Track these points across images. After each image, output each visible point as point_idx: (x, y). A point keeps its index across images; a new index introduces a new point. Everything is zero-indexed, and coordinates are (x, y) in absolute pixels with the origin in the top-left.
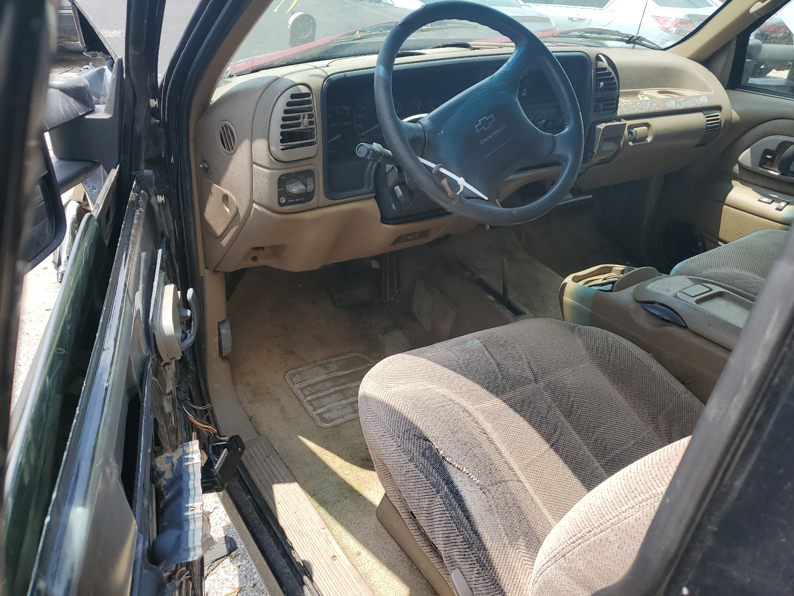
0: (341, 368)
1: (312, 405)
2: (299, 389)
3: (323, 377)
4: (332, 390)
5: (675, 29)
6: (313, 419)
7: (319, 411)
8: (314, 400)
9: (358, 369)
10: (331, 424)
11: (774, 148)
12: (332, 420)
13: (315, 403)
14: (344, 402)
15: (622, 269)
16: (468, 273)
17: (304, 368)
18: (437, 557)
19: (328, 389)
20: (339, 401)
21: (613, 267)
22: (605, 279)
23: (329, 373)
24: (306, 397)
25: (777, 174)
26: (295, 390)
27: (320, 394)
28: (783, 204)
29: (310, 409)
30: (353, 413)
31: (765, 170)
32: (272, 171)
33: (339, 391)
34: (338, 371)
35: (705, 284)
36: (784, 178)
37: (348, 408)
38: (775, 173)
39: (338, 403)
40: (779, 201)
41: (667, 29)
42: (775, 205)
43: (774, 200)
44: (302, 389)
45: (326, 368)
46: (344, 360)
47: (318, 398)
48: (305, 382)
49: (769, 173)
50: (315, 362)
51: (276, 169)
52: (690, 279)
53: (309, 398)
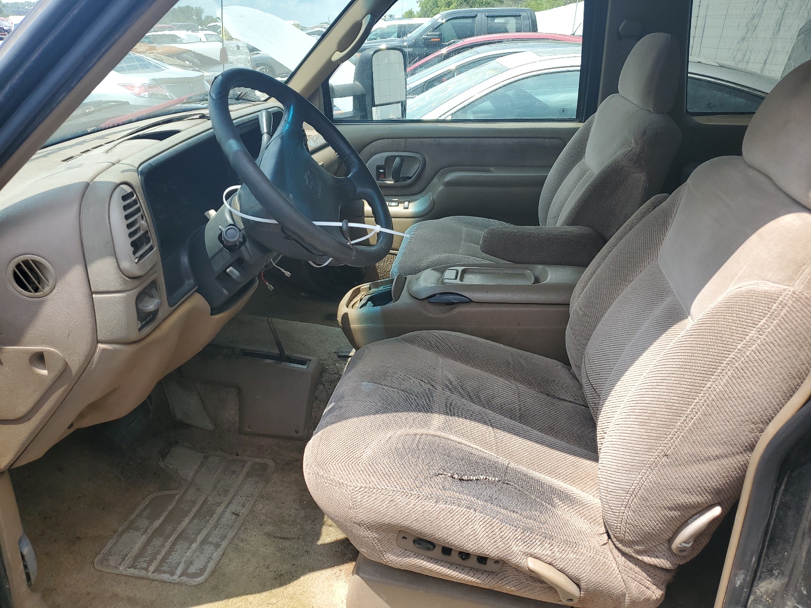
0: (152, 518)
1: (165, 572)
2: (129, 568)
3: (142, 539)
4: (168, 545)
5: (147, 94)
6: (180, 584)
7: (179, 571)
8: (160, 565)
9: (170, 508)
10: (206, 574)
11: (383, 163)
12: (203, 570)
13: (165, 568)
14: (194, 546)
15: (368, 286)
16: (226, 350)
17: (109, 545)
18: (482, 574)
19: (163, 546)
20: (189, 548)
21: (360, 287)
22: (361, 300)
23: (145, 531)
24: (146, 569)
25: (393, 182)
26: (125, 573)
27: (159, 557)
28: (406, 203)
29: (166, 577)
30: (216, 549)
31: (383, 182)
32: (127, 293)
33: (177, 540)
34: (152, 523)
35: (450, 268)
36: (398, 184)
37: (206, 547)
38: (390, 182)
39: (190, 550)
40: (403, 202)
41: (139, 95)
42: (401, 206)
43: (399, 202)
44: (133, 566)
45: (137, 529)
46: (145, 508)
47: (164, 560)
48: (127, 557)
49: (386, 183)
50: (115, 531)
51: (132, 289)
52: (433, 269)
53: (151, 568)
